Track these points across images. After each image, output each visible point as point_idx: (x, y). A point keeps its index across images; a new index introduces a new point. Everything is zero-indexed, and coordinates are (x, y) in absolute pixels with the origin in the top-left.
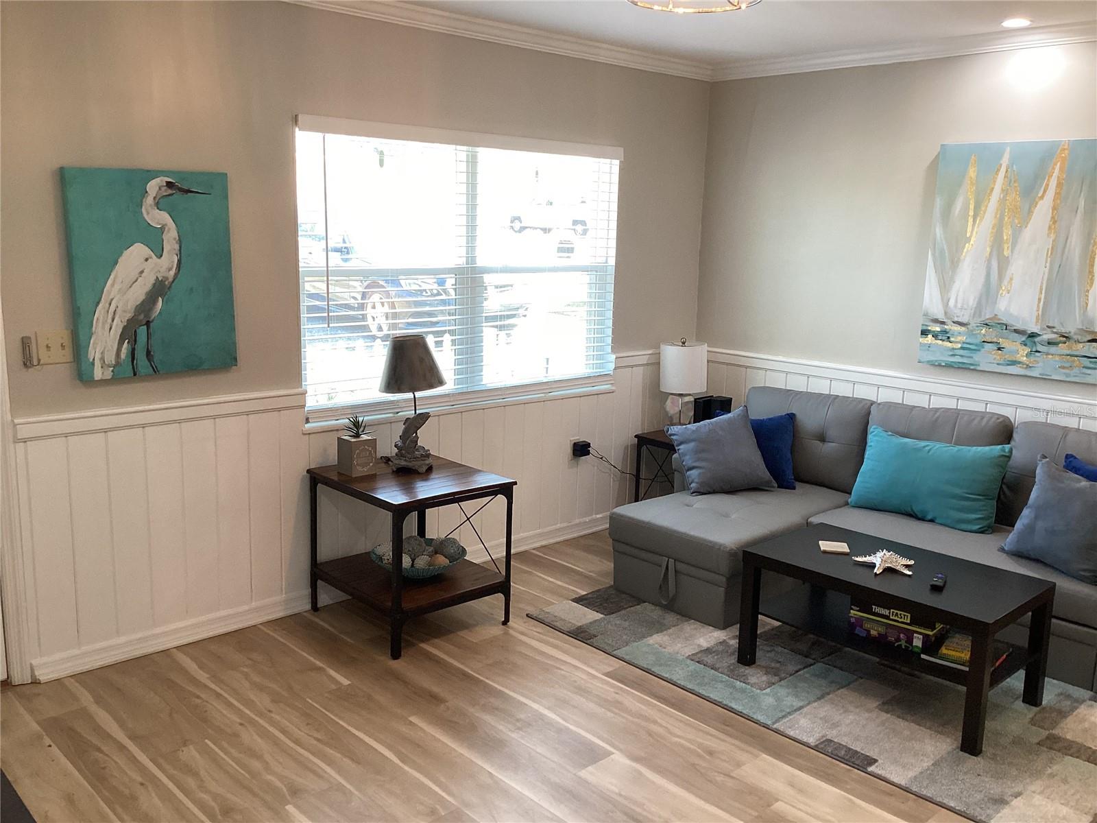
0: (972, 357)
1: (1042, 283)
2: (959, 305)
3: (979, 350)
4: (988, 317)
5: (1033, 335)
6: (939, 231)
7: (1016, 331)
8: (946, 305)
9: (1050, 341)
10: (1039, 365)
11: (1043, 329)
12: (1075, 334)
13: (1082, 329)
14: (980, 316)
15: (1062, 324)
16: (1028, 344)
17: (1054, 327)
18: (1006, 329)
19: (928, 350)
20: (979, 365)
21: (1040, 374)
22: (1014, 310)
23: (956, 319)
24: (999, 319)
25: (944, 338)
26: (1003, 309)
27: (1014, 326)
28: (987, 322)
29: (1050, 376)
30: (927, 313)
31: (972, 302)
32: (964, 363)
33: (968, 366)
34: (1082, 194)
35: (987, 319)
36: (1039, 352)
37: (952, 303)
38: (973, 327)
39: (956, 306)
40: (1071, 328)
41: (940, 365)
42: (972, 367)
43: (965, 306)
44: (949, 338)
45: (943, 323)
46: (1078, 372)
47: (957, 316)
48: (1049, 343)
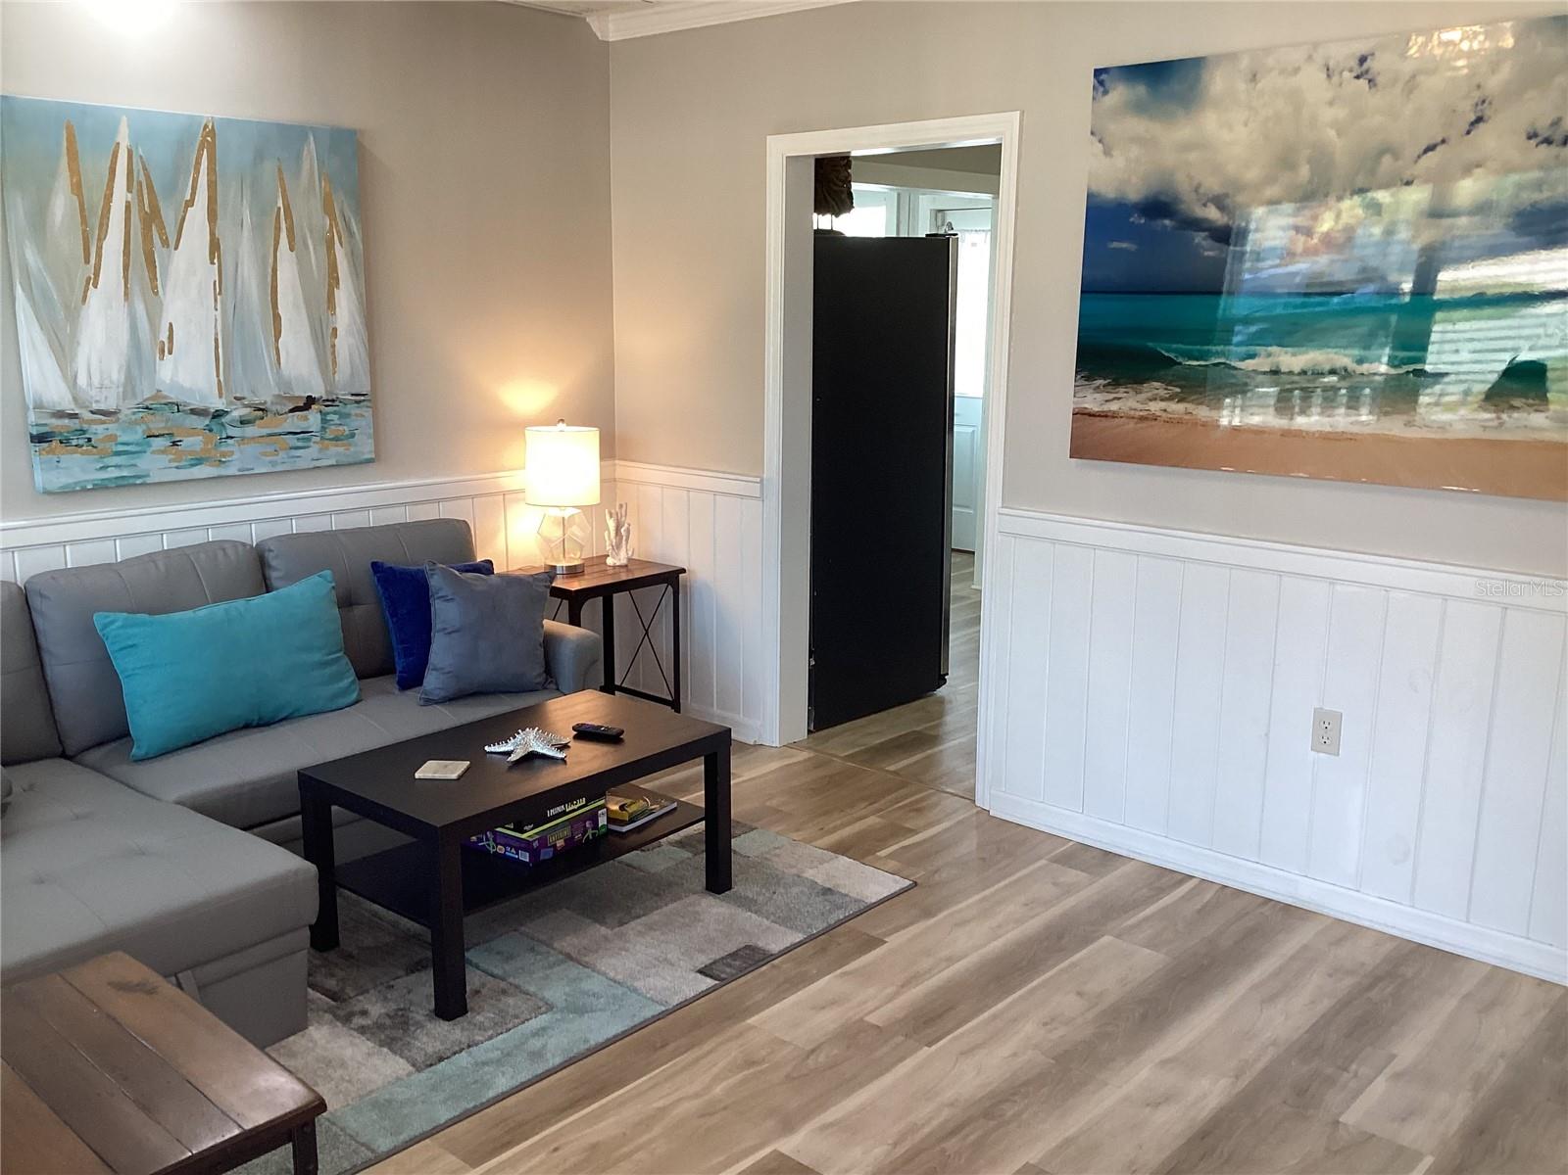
0: (135, 465)
1: (216, 334)
2: (96, 381)
3: (145, 452)
4: (145, 397)
5: (218, 415)
6: (31, 256)
7: (193, 412)
8: (72, 383)
9: (243, 419)
10: (234, 457)
11: (230, 403)
12: (272, 403)
13: (279, 396)
14: (134, 395)
15: (253, 392)
16: (214, 427)
17: (244, 398)
18: (179, 411)
19: (57, 467)
20: (148, 476)
21: (239, 470)
22: (185, 380)
23: (95, 407)
24: (165, 397)
25: (81, 442)
26: (168, 382)
27: (189, 404)
28: (147, 403)
29: (252, 469)
30: (41, 402)
31: (116, 375)
32: (123, 477)
33: (131, 481)
34: (245, 201)
35: (145, 400)
36: (232, 438)
37: (82, 381)
38: (126, 415)
39: (90, 385)
40: (265, 396)
41: (84, 490)
42: (138, 482)
43: (106, 382)
44: (89, 440)
45: (74, 416)
46: (285, 456)
47: (97, 402)
48: (242, 422)
